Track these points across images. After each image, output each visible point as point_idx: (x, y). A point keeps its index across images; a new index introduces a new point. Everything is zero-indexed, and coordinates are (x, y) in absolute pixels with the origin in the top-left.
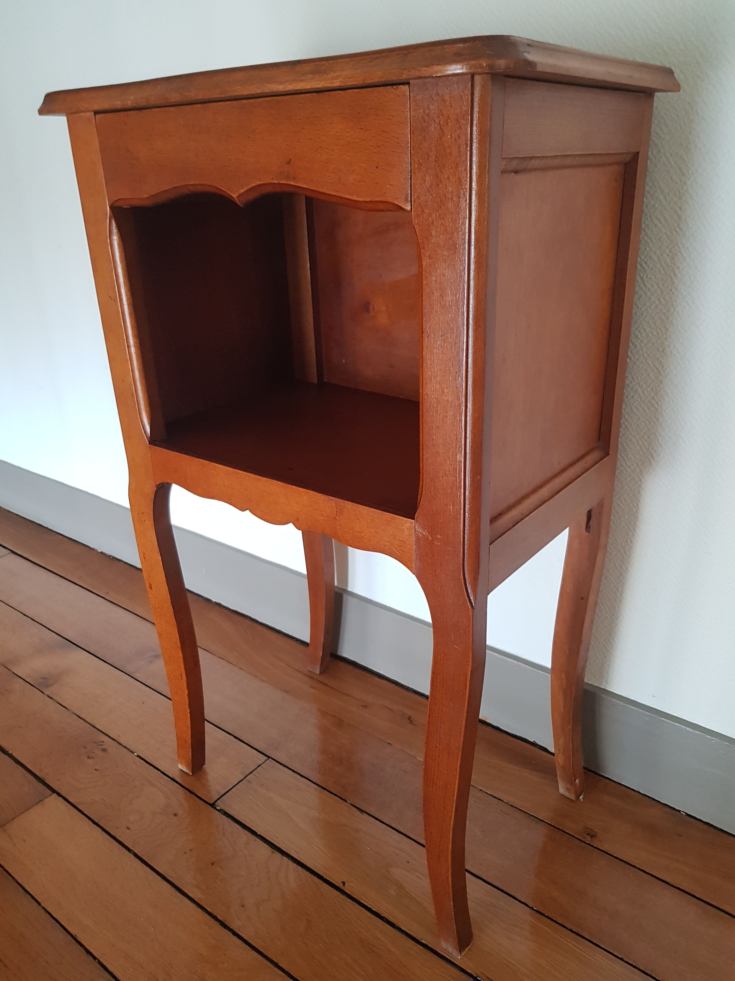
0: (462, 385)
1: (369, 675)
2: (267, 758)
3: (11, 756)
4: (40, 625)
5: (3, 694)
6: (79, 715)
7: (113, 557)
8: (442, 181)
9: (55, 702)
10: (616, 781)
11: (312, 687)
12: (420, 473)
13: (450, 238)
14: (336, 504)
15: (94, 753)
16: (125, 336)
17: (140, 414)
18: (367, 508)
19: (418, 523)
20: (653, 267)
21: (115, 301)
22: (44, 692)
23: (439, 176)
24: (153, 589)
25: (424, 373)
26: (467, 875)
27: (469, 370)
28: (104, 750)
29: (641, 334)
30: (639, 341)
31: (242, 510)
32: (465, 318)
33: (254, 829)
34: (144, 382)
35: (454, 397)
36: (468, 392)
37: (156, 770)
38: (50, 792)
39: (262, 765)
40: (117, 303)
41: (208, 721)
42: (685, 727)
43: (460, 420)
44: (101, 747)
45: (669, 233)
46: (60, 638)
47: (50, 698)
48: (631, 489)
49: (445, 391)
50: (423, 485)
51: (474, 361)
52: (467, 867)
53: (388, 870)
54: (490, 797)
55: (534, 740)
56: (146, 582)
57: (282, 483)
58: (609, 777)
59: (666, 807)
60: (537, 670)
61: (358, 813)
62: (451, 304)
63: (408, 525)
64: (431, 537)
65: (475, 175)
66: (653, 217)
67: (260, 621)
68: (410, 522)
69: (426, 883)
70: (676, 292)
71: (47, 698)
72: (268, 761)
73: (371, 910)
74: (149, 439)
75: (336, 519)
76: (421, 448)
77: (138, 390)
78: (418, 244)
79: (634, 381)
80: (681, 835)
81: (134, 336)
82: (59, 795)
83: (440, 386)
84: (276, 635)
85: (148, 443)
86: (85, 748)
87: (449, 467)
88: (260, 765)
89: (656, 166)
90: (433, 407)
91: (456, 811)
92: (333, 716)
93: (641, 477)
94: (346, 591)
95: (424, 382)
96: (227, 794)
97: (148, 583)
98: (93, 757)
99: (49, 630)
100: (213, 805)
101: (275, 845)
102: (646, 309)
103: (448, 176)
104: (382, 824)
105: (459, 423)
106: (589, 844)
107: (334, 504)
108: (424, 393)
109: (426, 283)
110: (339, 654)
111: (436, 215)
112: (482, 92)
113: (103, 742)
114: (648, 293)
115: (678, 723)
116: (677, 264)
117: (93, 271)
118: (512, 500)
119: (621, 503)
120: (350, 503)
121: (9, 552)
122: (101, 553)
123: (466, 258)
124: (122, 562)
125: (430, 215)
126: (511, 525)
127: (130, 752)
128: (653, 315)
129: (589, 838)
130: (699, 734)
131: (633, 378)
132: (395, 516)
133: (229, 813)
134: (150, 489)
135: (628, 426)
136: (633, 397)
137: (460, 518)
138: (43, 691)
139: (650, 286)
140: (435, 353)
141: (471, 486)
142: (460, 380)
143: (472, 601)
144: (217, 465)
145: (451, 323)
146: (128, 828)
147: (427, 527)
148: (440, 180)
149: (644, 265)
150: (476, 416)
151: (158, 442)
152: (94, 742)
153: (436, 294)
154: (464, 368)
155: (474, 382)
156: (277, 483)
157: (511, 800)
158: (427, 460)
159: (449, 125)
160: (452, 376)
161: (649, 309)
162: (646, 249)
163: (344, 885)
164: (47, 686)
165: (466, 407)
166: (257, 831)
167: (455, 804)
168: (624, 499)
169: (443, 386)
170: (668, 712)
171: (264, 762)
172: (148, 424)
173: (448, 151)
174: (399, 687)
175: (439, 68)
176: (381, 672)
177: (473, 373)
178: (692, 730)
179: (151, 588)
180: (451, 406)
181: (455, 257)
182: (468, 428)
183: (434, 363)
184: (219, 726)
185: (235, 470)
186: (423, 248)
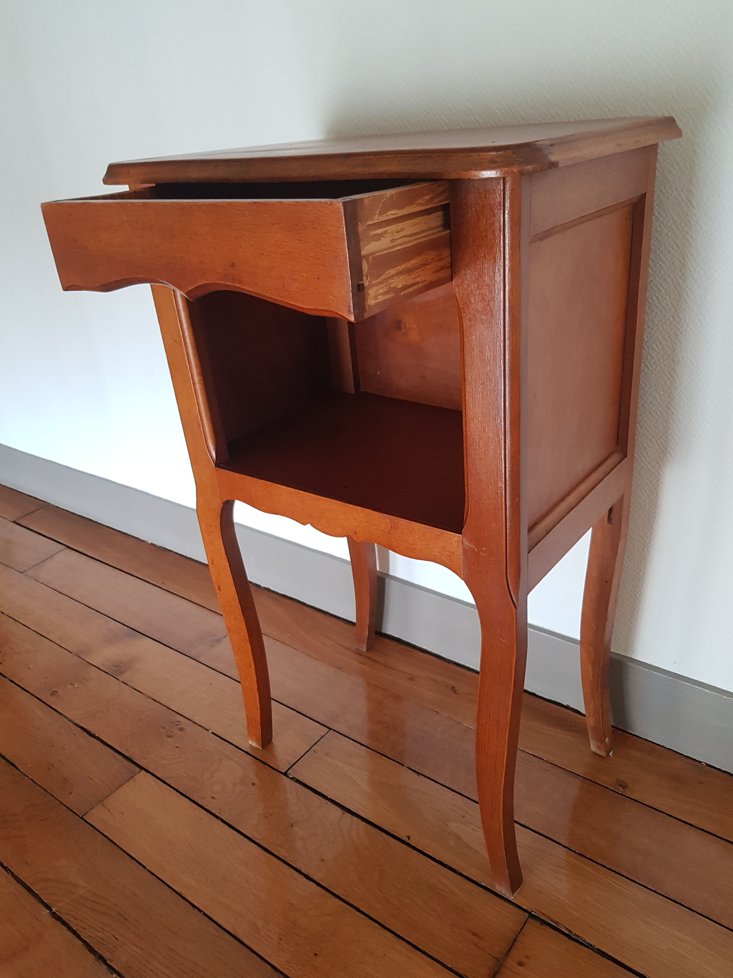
0: (501, 425)
1: (412, 650)
2: (329, 730)
3: (98, 738)
4: (105, 616)
5: (81, 683)
6: (154, 699)
7: (163, 548)
8: (479, 258)
9: (130, 688)
10: (643, 737)
11: (361, 663)
12: (465, 495)
13: (488, 305)
14: (390, 520)
15: (172, 732)
16: (190, 374)
17: (206, 441)
18: (418, 524)
19: (465, 538)
20: (667, 288)
21: (180, 344)
22: (119, 679)
23: (476, 254)
24: (222, 590)
25: (467, 414)
26: (516, 825)
27: (507, 412)
28: (181, 729)
29: (658, 347)
30: (656, 353)
31: (304, 524)
32: (502, 371)
33: (325, 794)
34: (208, 413)
35: (494, 434)
36: (507, 430)
37: (231, 745)
38: (138, 769)
39: (325, 737)
40: (183, 347)
41: (273, 700)
42: (704, 689)
43: (500, 453)
44: (178, 726)
45: (681, 259)
46: (126, 627)
47: (125, 684)
48: (651, 482)
49: (486, 429)
50: (468, 505)
51: (510, 404)
52: (515, 819)
53: (446, 824)
54: (531, 756)
55: (567, 704)
56: (214, 584)
57: (341, 502)
58: (637, 735)
59: (688, 758)
60: (569, 643)
61: (415, 775)
62: (490, 358)
63: (456, 539)
64: (477, 549)
65: (508, 254)
66: (666, 244)
67: (308, 603)
68: (458, 537)
69: (480, 834)
70: (688, 310)
71: (123, 684)
72: (329, 732)
73: (435, 859)
74: (215, 462)
75: (391, 533)
76: (466, 475)
77: (203, 420)
78: (459, 308)
79: (652, 387)
80: (702, 784)
81: (199, 374)
82: (147, 771)
83: (481, 425)
84: (323, 616)
85: (214, 466)
86: (164, 728)
87: (492, 491)
88: (323, 736)
89: (668, 200)
90: (476, 443)
91: (505, 775)
92: (384, 689)
93: (660, 472)
94: (388, 575)
95: (468, 422)
96: (297, 764)
97: (216, 585)
98: (172, 736)
99: (115, 620)
100: (285, 774)
101: (345, 807)
102: (662, 325)
103: (484, 255)
104: (437, 784)
105: (500, 455)
106: (621, 794)
107: (389, 521)
108: (467, 430)
109: (467, 341)
110: (383, 631)
111: (474, 286)
112: (512, 186)
113: (179, 722)
114: (664, 311)
115: (697, 686)
116: (689, 286)
117: (158, 318)
118: (545, 509)
119: (642, 495)
120: (403, 520)
121: (66, 547)
122: (152, 544)
123: (502, 322)
124: (172, 553)
125: (468, 286)
126: (545, 534)
127: (205, 730)
128: (668, 331)
129: (621, 789)
130: (717, 695)
131: (651, 385)
132: (444, 531)
133: (300, 780)
134: (217, 505)
135: (648, 428)
136: (651, 402)
137: (503, 534)
138: (117, 678)
139: (665, 305)
140: (476, 398)
141: (510, 507)
142: (499, 420)
143: (515, 602)
144: (279, 486)
145: (490, 374)
146: (213, 798)
147: (473, 541)
148: (478, 258)
149: (659, 286)
150: (514, 449)
151: (223, 464)
152: (171, 723)
153: (476, 351)
154: (503, 411)
155: (511, 422)
156: (336, 502)
157: (551, 758)
158: (471, 485)
159: (484, 213)
160: (492, 417)
161: (664, 325)
162: (660, 272)
163: (409, 839)
164: (121, 673)
165: (505, 442)
166: (327, 795)
167: (504, 770)
168: (645, 491)
169: (484, 425)
170: (688, 676)
171: (327, 733)
172: (214, 449)
173: (484, 234)
174: (441, 660)
175: (477, 173)
176: (425, 647)
177: (511, 415)
178: (710, 692)
179: (220, 590)
180: (492, 442)
181: (492, 321)
182: (507, 460)
183: (475, 406)
184: (282, 702)
185: (297, 491)
186: (464, 313)
